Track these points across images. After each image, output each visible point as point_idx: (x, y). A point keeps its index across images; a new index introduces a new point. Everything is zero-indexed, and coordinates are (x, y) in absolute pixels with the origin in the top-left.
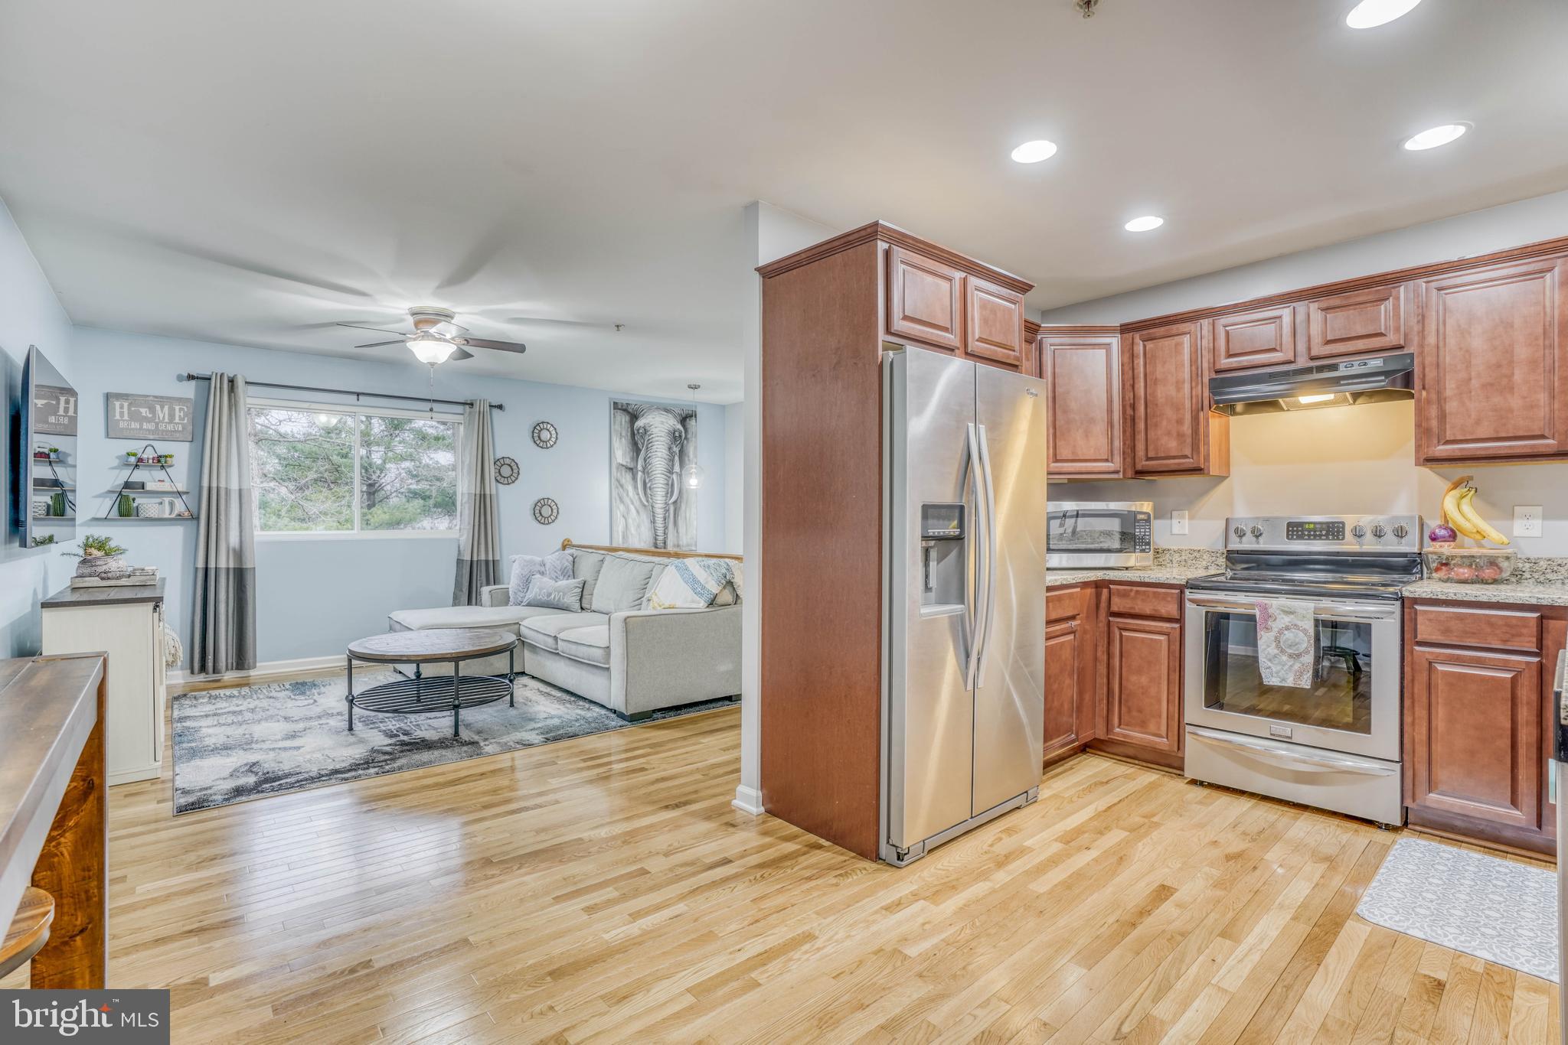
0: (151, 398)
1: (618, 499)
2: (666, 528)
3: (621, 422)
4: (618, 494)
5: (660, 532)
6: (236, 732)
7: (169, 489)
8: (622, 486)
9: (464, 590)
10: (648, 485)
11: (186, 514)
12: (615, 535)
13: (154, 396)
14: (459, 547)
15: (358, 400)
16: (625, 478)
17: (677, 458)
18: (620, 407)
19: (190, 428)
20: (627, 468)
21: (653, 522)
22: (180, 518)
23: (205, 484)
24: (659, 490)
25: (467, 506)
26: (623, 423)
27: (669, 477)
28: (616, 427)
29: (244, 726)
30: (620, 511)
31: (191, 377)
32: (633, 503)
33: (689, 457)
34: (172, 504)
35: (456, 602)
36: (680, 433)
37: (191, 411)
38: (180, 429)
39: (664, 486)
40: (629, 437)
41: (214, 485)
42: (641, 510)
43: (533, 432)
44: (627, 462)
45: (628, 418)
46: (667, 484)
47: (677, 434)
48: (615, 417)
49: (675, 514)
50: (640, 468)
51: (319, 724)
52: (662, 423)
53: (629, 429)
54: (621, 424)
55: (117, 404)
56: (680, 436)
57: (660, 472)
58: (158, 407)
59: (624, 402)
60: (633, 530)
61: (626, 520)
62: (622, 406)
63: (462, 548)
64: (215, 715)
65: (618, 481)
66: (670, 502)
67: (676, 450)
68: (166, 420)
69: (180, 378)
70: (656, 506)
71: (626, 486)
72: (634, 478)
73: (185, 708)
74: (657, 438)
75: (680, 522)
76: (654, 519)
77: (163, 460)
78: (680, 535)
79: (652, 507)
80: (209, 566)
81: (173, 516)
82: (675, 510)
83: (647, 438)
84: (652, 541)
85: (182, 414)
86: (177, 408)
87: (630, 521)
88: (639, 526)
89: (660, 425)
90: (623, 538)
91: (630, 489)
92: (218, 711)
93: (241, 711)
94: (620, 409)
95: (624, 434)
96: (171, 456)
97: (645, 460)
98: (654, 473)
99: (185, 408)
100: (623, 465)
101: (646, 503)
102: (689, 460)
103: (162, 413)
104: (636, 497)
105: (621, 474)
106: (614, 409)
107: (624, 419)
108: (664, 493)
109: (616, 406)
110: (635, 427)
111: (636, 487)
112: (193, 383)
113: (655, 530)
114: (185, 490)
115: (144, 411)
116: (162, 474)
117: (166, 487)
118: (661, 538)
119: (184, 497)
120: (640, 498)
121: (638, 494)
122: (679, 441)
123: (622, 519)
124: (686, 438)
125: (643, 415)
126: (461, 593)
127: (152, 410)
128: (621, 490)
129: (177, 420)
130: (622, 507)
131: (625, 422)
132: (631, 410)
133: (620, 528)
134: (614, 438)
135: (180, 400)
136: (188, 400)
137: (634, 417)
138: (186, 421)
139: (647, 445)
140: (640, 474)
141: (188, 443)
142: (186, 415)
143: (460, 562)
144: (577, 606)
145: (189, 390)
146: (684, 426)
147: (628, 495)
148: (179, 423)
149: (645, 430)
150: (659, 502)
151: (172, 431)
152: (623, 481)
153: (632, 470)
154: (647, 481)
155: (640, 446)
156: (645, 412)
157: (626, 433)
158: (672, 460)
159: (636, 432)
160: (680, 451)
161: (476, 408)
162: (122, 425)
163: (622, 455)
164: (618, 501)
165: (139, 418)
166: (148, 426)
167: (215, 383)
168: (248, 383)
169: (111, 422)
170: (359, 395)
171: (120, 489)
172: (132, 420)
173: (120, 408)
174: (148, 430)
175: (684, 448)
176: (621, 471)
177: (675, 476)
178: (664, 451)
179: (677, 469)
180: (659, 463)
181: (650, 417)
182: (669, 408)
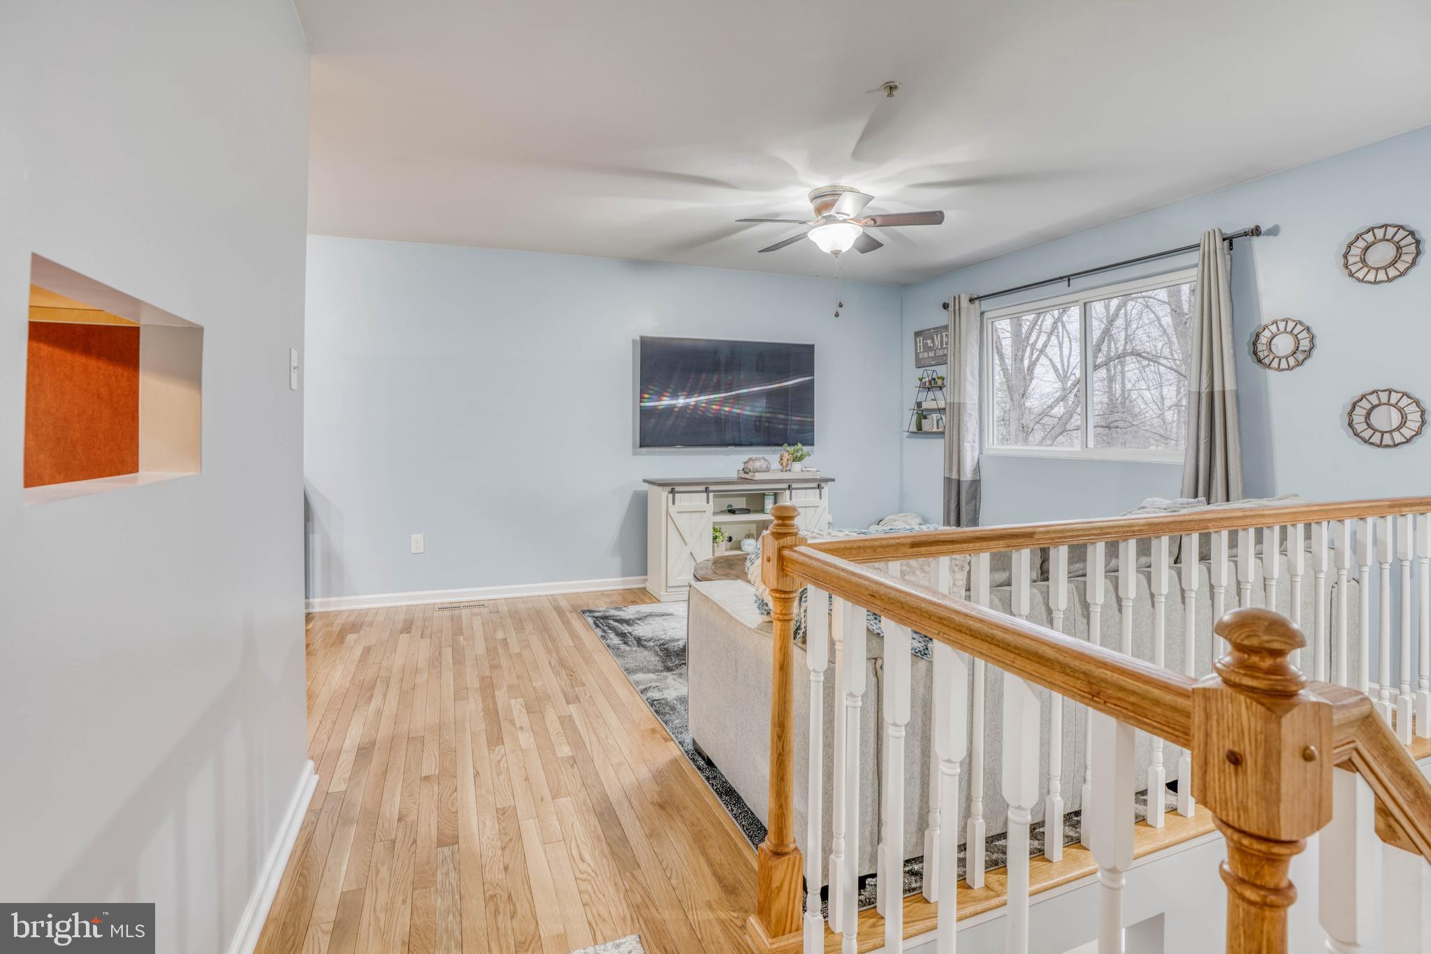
0: (932, 331)
13: (934, 329)
34: (939, 420)
43: (1347, 256)
55: (918, 339)
58: (935, 336)
68: (939, 347)
77: (939, 381)
81: (939, 430)
85: (946, 339)
86: (944, 335)
96: (943, 378)
103: (937, 341)
114: (943, 407)
115: (929, 341)
127: (933, 342)
129: (944, 345)
135: (945, 328)
151: (942, 356)
162: (921, 356)
165: (927, 349)
166: (931, 354)
167: (951, 308)
168: (979, 298)
169: (917, 355)
170: (1069, 280)
171: (916, 408)
172: (925, 351)
173: (920, 343)
174: (932, 357)
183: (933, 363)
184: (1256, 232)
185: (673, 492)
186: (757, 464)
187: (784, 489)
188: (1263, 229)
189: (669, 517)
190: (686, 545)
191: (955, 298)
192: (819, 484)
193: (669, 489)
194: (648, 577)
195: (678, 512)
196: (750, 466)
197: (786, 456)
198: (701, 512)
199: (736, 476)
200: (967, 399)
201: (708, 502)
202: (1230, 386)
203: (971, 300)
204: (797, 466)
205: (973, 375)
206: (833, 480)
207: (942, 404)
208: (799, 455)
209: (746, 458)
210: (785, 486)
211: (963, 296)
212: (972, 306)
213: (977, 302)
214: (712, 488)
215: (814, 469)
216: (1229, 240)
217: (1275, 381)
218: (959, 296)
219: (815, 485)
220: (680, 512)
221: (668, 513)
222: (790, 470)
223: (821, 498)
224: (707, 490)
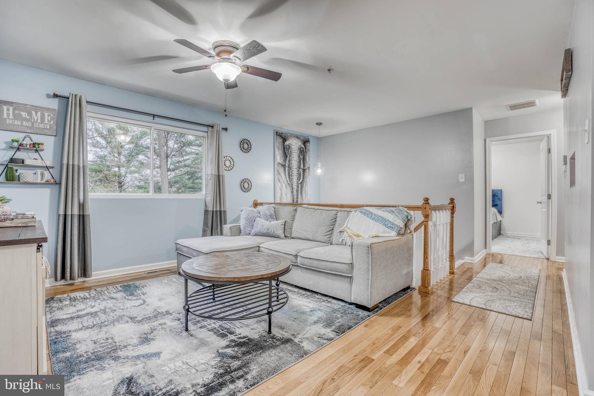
0: (29, 106)
1: (278, 179)
2: (297, 195)
3: (279, 141)
4: (278, 177)
5: (295, 197)
6: (100, 336)
7: (41, 164)
8: (279, 174)
9: (209, 227)
10: (290, 174)
11: (52, 180)
12: (276, 198)
14: (206, 204)
15: (154, 119)
16: (281, 170)
17: (302, 161)
19: (55, 127)
20: (281, 165)
21: (292, 192)
22: (47, 183)
23: (65, 162)
24: (295, 176)
25: (210, 181)
26: (280, 142)
27: (299, 170)
28: (277, 144)
29: (104, 329)
30: (278, 186)
31: (55, 96)
32: (284, 182)
33: (307, 160)
34: (42, 175)
35: (204, 234)
36: (303, 149)
37: (56, 116)
38: (48, 127)
39: (296, 175)
40: (282, 149)
41: (71, 163)
42: (288, 186)
43: (240, 144)
44: (281, 162)
45: (282, 140)
46: (298, 174)
48: (276, 139)
49: (301, 189)
50: (287, 165)
51: (160, 325)
52: (296, 143)
53: (283, 146)
54: (279, 143)
56: (303, 151)
57: (295, 167)
59: (280, 132)
60: (284, 195)
61: (281, 191)
62: (279, 134)
63: (207, 204)
64: (78, 317)
65: (278, 171)
66: (299, 182)
67: (302, 157)
68: (39, 121)
69: (48, 96)
70: (294, 184)
71: (281, 174)
72: (285, 170)
73: (54, 311)
74: (294, 151)
75: (303, 192)
76: (293, 191)
77: (37, 146)
78: (303, 199)
79: (292, 184)
80: (67, 214)
81: (43, 181)
82: (301, 186)
83: (290, 150)
84: (292, 200)
85: (49, 118)
86: (46, 114)
87: (283, 191)
88: (286, 194)
89: (295, 145)
90: (280, 198)
91: (283, 175)
92: (81, 313)
93: (96, 312)
95: (280, 148)
96: (42, 144)
97: (289, 161)
98: (293, 168)
99: (52, 115)
101: (290, 183)
102: (307, 162)
103: (37, 116)
104: (285, 180)
105: (279, 168)
106: (276, 135)
107: (280, 140)
108: (297, 178)
109: (277, 133)
110: (285, 145)
111: (285, 175)
112: (57, 100)
113: (293, 196)
114: (51, 165)
115: (24, 114)
116: (36, 155)
117: (39, 163)
118: (295, 200)
119: (51, 170)
120: (287, 180)
121: (286, 178)
122: (303, 152)
123: (280, 190)
124: (306, 152)
125: (288, 139)
126: (207, 229)
127: (29, 115)
129: (46, 122)
130: (279, 184)
132: (283, 136)
133: (278, 195)
134: (276, 150)
135: (48, 109)
136: (54, 110)
137: (284, 140)
138: (52, 123)
139: (290, 154)
140: (287, 168)
141: (53, 137)
142: (52, 119)
143: (206, 212)
144: (283, 236)
145: (54, 104)
146: (305, 146)
147: (282, 178)
148: (47, 124)
149: (289, 146)
150: (294, 182)
151: (42, 128)
152: (280, 171)
153: (284, 166)
154: (290, 172)
155: (287, 154)
157: (281, 147)
158: (300, 162)
159: (285, 147)
160: (303, 158)
161: (215, 128)
163: (279, 158)
164: (278, 181)
166: (27, 124)
168: (93, 103)
170: (154, 116)
173: (8, 111)
174: (27, 127)
175: (305, 156)
176: (279, 166)
177: (301, 170)
178: (297, 157)
179: (302, 166)
180: (295, 163)
181: (291, 140)
182: (298, 137)
184: (226, 129)
213: (90, 105)
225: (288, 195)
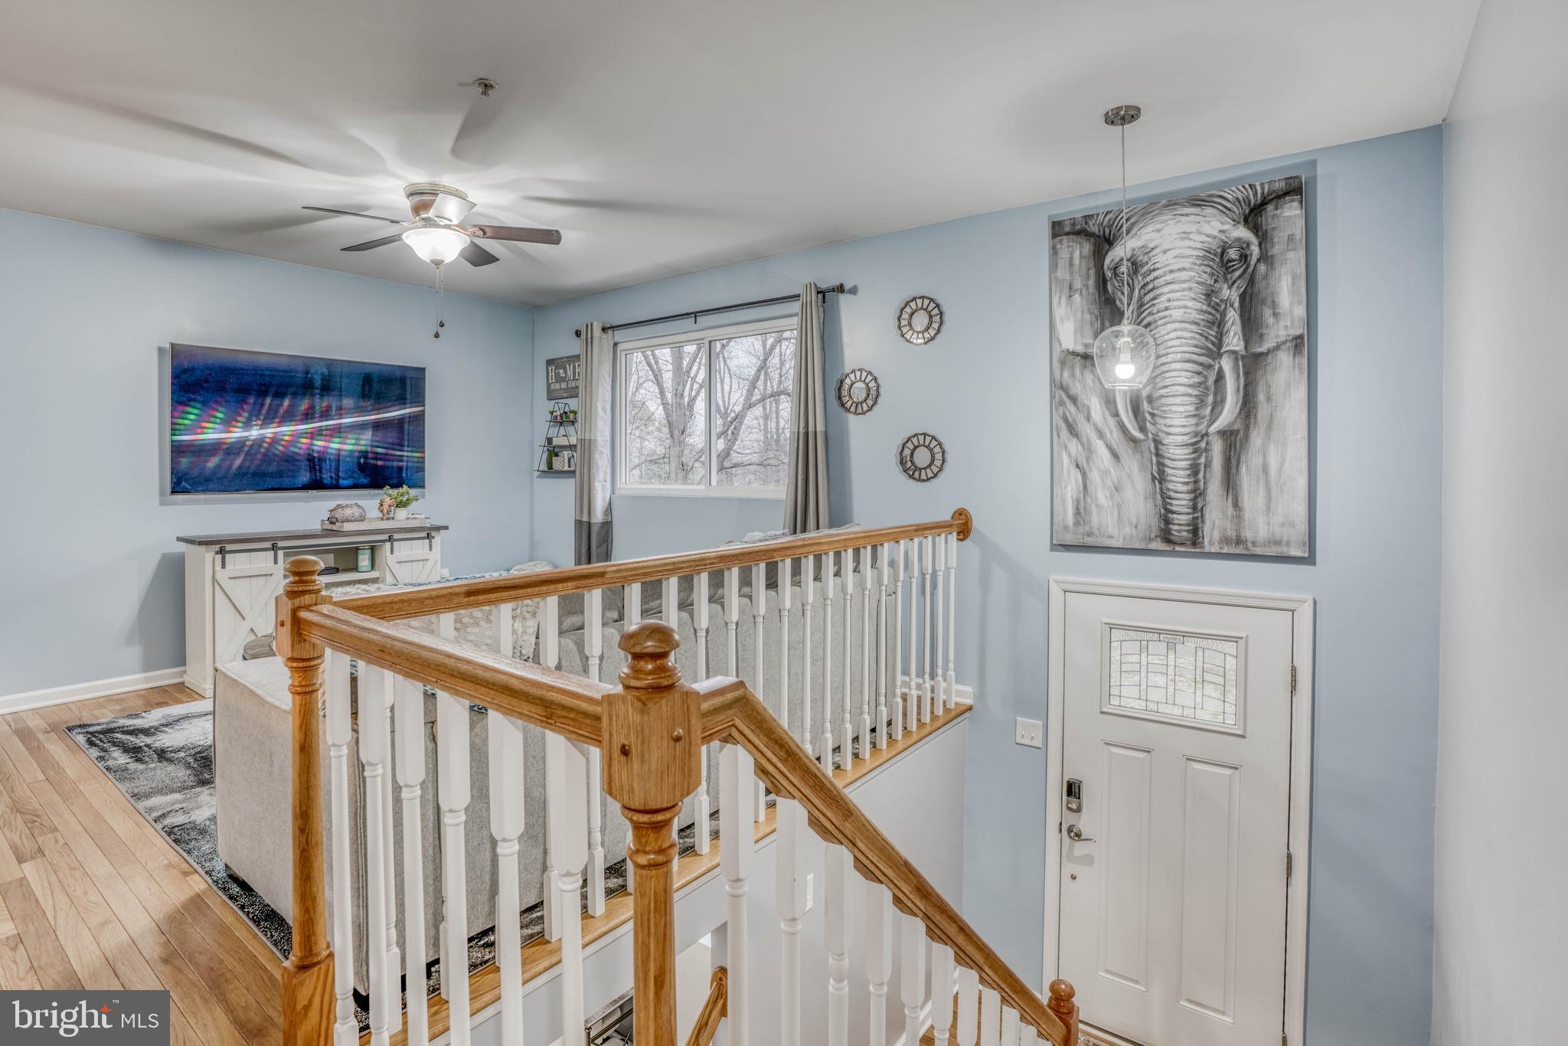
0: (564, 359)
1: (1064, 426)
3: (1071, 260)
4: (1066, 420)
5: (1181, 503)
8: (1074, 400)
13: (567, 357)
15: (696, 322)
16: (1082, 382)
17: (1233, 316)
18: (1067, 229)
21: (1160, 477)
24: (1178, 400)
26: (1077, 261)
30: (1070, 456)
32: (1101, 435)
33: (1274, 305)
40: (1092, 289)
42: (1124, 450)
47: (1233, 254)
53: (1092, 272)
54: (1071, 264)
55: (550, 368)
56: (1244, 257)
57: (1179, 356)
58: (568, 366)
59: (1078, 216)
60: (1101, 496)
61: (1082, 473)
66: (1213, 429)
67: (1231, 294)
68: (572, 378)
71: (1083, 398)
74: (1169, 277)
75: (1247, 480)
76: (1161, 472)
77: (567, 416)
78: (1247, 514)
79: (1158, 443)
82: (1230, 447)
83: (1139, 281)
84: (1155, 523)
86: (577, 365)
87: (1095, 476)
88: (1119, 488)
89: (1179, 243)
90: (1077, 513)
91: (1095, 403)
94: (1067, 234)
95: (1078, 284)
100: (1075, 354)
102: (1275, 315)
103: (570, 372)
104: (1112, 421)
105: (1073, 375)
107: (1078, 252)
108: (1191, 408)
109: (1057, 229)
110: (1107, 261)
111: (1110, 400)
115: (561, 371)
121: (1116, 415)
123: (1073, 469)
124: (1264, 257)
127: (565, 372)
128: (1072, 408)
130: (1074, 446)
131: (1081, 257)
132: (1095, 229)
134: (1055, 300)
137: (1103, 241)
139: (1140, 298)
146: (1256, 229)
147: (1088, 418)
149: (1134, 263)
151: (574, 388)
156: (1133, 224)
159: (1109, 274)
160: (1242, 297)
162: (553, 387)
164: (1065, 433)
165: (559, 379)
166: (564, 385)
167: (583, 336)
168: (612, 327)
169: (549, 385)
170: (696, 316)
171: (546, 444)
172: (557, 382)
173: (552, 372)
174: (564, 389)
175: (1260, 284)
176: (1072, 367)
177: (1226, 364)
178: (1190, 304)
179: (1234, 340)
180: (1173, 335)
181: (1149, 229)
182: (1202, 195)
183: (565, 395)
184: (841, 289)
185: (222, 552)
186: (348, 512)
187: (384, 541)
188: (847, 288)
189: (216, 585)
190: (244, 619)
191: (587, 325)
192: (429, 533)
193: (217, 548)
194: (188, 668)
195: (230, 578)
196: (338, 514)
197: (388, 501)
198: (266, 575)
199: (319, 527)
200: (598, 435)
201: (276, 562)
202: (820, 428)
203: (604, 329)
204: (402, 514)
205: (604, 410)
206: (446, 528)
207: (573, 441)
208: (405, 499)
209: (333, 504)
210: (385, 537)
211: (595, 324)
212: (604, 336)
213: (610, 332)
214: (281, 544)
215: (423, 516)
216: (822, 293)
217: (855, 424)
218: (592, 324)
219: (424, 534)
220: (234, 578)
221: (214, 580)
222: (393, 518)
223: (431, 549)
224: (274, 548)
225: (1128, 492)
